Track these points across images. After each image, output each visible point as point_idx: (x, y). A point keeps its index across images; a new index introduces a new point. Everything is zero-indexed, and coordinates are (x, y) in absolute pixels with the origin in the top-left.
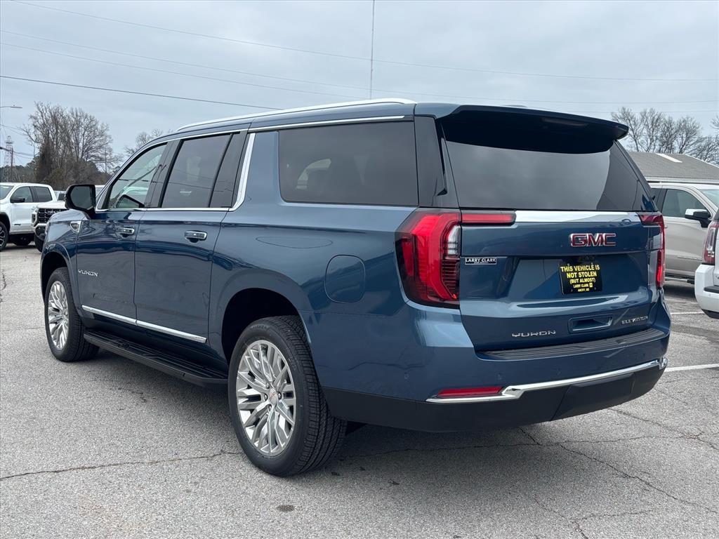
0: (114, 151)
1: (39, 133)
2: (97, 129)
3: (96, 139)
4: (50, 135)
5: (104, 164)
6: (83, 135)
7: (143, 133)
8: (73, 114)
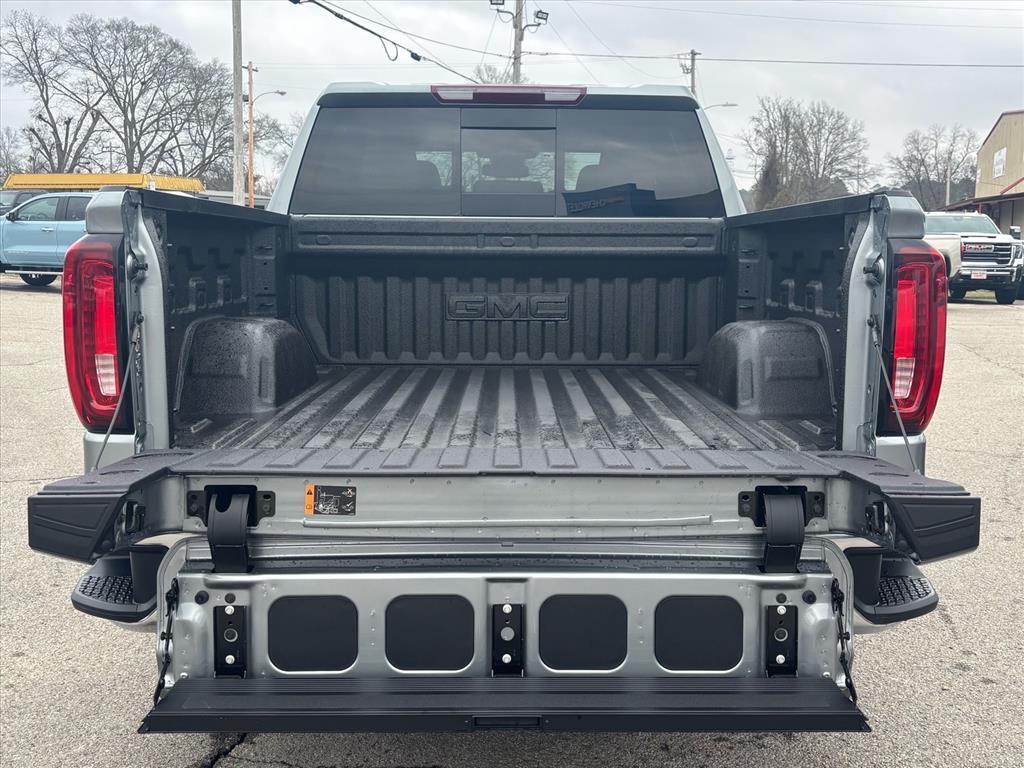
0: (870, 160)
1: (763, 141)
2: (846, 130)
3: (845, 145)
4: (778, 144)
5: (855, 182)
6: (827, 140)
7: (915, 132)
8: (813, 110)
